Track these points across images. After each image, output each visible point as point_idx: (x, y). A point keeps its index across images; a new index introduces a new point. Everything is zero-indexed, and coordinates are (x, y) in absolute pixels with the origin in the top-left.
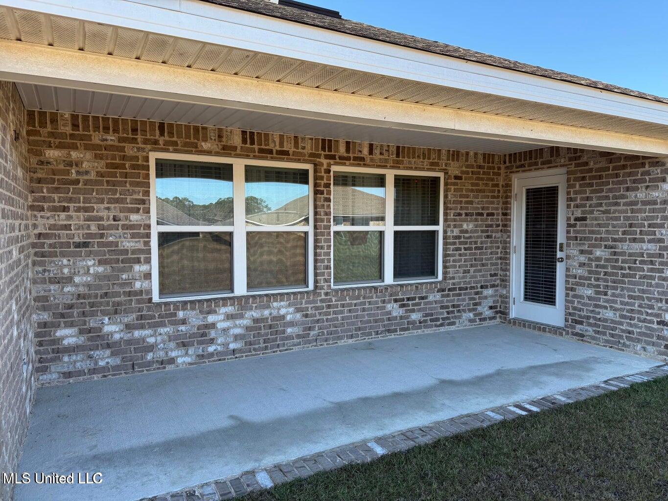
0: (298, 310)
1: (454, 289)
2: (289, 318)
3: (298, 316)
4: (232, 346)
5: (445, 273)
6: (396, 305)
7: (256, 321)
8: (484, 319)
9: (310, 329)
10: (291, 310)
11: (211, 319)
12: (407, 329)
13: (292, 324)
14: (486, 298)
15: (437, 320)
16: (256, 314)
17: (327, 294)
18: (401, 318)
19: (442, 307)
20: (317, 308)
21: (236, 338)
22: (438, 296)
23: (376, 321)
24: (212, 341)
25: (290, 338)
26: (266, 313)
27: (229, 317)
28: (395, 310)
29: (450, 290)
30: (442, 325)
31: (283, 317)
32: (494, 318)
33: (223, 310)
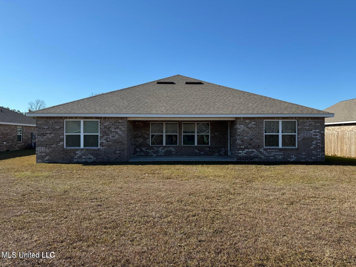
0: (175, 149)
1: (213, 148)
2: (173, 150)
3: (175, 150)
4: (162, 154)
5: (211, 144)
6: (197, 150)
7: (167, 150)
8: (222, 155)
9: (177, 153)
10: (173, 149)
11: (159, 149)
12: (200, 155)
13: (173, 152)
14: (222, 150)
15: (208, 154)
16: (167, 149)
17: (181, 147)
18: (198, 153)
19: (209, 152)
20: (179, 149)
21: (163, 153)
22: (208, 149)
23: (192, 153)
24: (159, 153)
25: (173, 154)
26: (169, 149)
27: (162, 149)
28: (197, 151)
29: (211, 148)
30: (209, 155)
31: (172, 150)
32: (225, 155)
33: (161, 148)
